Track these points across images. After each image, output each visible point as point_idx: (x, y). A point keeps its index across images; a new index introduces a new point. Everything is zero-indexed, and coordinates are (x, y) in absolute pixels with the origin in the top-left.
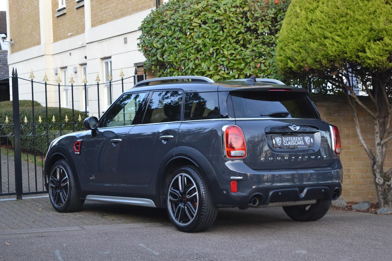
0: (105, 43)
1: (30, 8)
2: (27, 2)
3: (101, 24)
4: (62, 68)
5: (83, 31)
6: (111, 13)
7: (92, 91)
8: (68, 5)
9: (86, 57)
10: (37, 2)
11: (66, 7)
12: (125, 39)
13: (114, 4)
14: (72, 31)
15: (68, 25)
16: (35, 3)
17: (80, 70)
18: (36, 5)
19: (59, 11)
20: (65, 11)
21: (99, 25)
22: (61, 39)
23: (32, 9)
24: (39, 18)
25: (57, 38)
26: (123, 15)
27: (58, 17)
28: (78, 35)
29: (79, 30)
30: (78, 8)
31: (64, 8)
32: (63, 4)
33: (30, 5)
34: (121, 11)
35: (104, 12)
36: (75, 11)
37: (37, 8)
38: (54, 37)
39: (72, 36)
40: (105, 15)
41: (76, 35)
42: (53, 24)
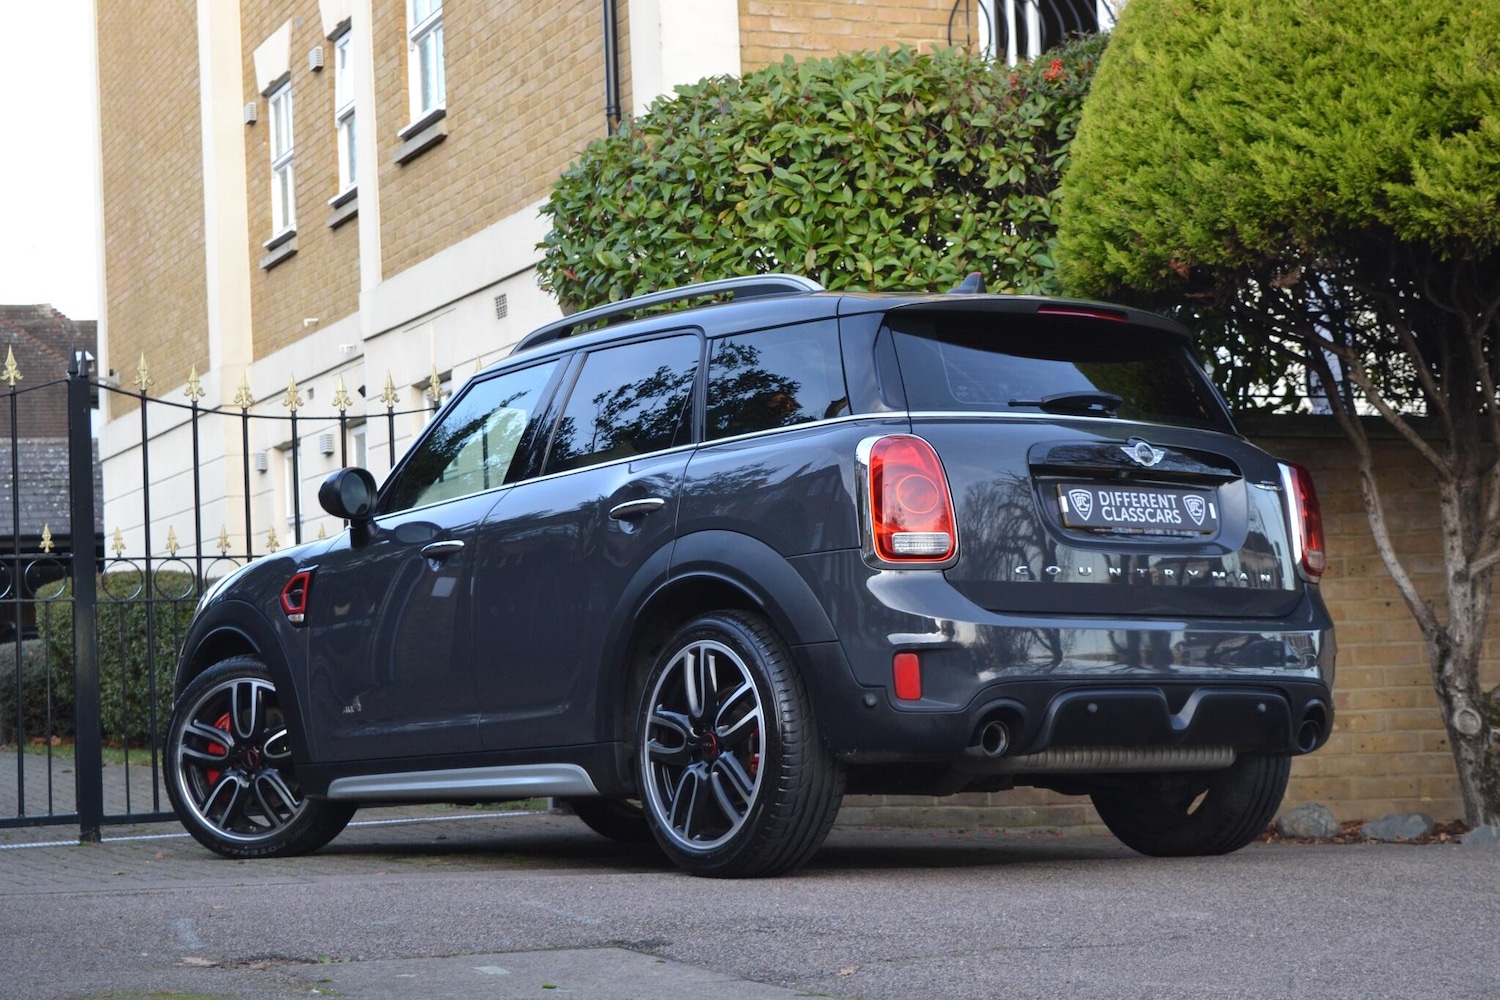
0: (429, 328)
1: (174, 251)
2: (165, 232)
3: (416, 262)
4: (284, 448)
5: (352, 303)
6: (451, 216)
8: (303, 221)
9: (362, 391)
10: (197, 224)
11: (299, 228)
12: (501, 300)
13: (461, 184)
14: (318, 311)
15: (304, 293)
16: (191, 229)
18: (196, 235)
19: (272, 247)
20: (293, 245)
21: (410, 265)
22: (278, 345)
23: (183, 253)
24: (205, 279)
25: (265, 344)
26: (490, 218)
27: (270, 268)
28: (337, 320)
29: (342, 304)
30: (336, 227)
31: (291, 235)
32: (286, 223)
33: (175, 242)
34: (485, 202)
35: (425, 217)
36: (328, 238)
37: (198, 248)
38: (254, 343)
39: (316, 326)
40: (428, 229)
41: (330, 323)
42: (252, 297)
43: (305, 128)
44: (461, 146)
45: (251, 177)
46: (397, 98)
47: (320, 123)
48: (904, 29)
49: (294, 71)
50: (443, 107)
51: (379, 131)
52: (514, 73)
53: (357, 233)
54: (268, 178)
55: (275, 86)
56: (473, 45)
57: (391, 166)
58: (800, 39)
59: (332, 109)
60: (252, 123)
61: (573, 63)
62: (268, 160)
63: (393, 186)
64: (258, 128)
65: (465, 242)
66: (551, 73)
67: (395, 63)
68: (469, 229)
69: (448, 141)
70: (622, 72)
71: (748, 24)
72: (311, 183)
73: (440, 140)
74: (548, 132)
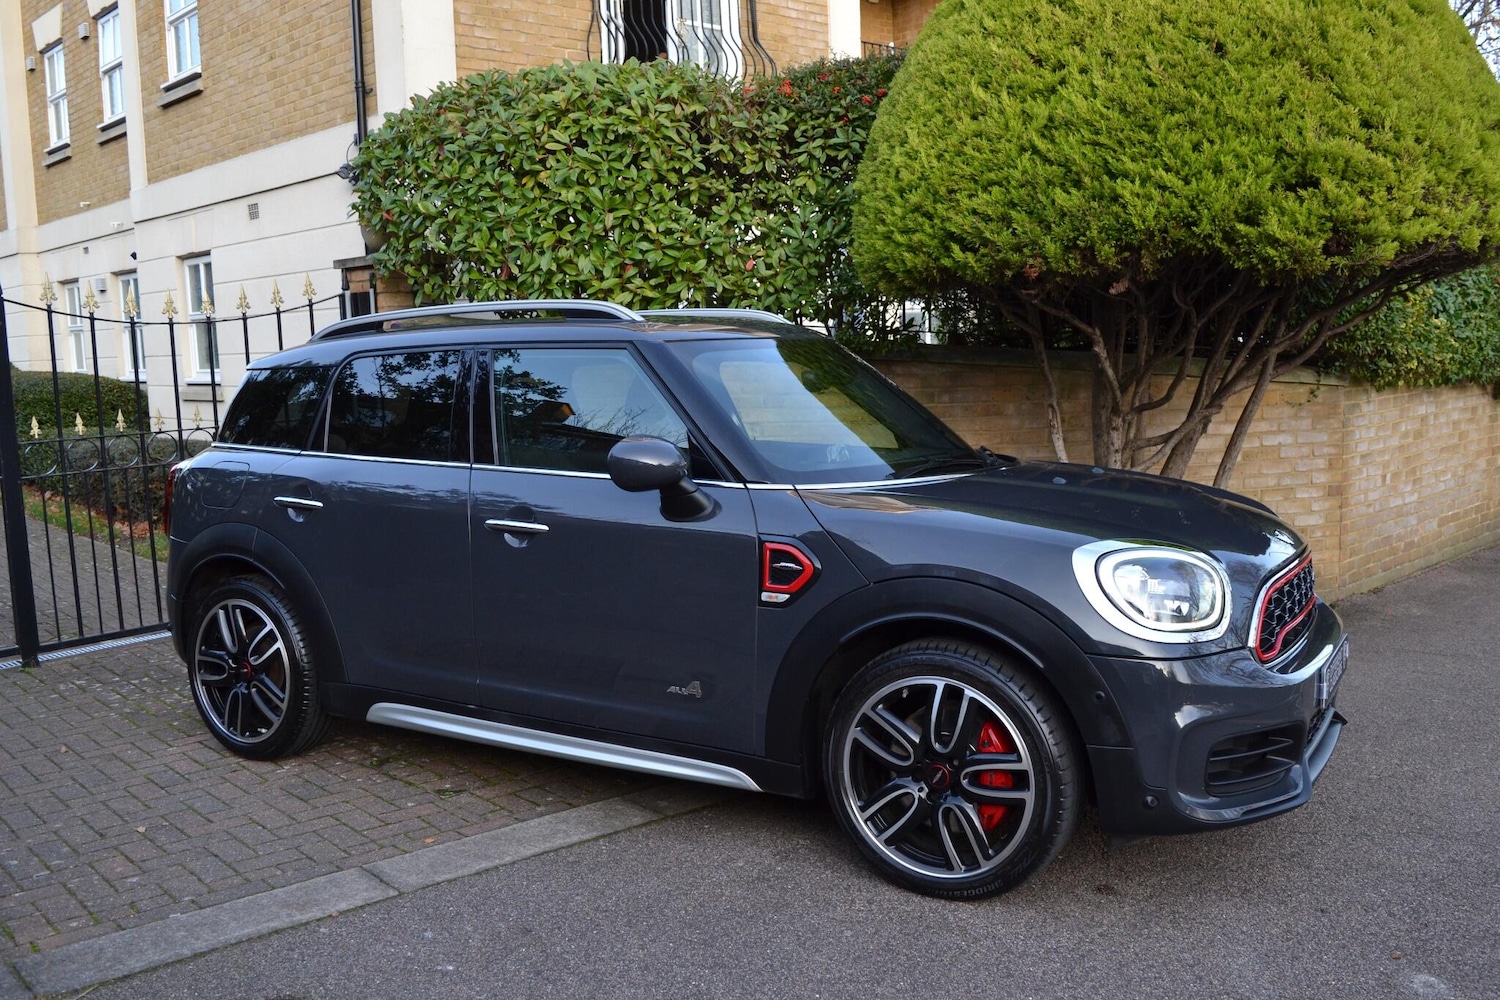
0: (190, 220)
3: (177, 175)
4: (63, 283)
5: (124, 193)
6: (207, 146)
7: (154, 340)
8: (74, 138)
9: (134, 256)
11: (73, 142)
12: (254, 208)
13: (215, 125)
14: (90, 197)
15: (77, 184)
17: (116, 288)
19: (51, 153)
20: (68, 152)
21: (172, 176)
22: (58, 216)
25: (46, 215)
26: (242, 150)
27: (49, 166)
28: (106, 204)
29: (109, 195)
30: (102, 144)
31: (66, 146)
32: (59, 137)
34: (236, 138)
35: (185, 144)
36: (97, 150)
38: (39, 213)
39: (88, 207)
40: (187, 153)
41: (100, 206)
42: (36, 183)
43: (73, 76)
44: (214, 99)
45: (31, 105)
46: (158, 62)
47: (88, 74)
48: (558, 41)
49: (65, 38)
50: (199, 71)
51: (143, 83)
52: (263, 51)
53: (126, 146)
54: (45, 107)
55: (50, 47)
56: (225, 30)
57: (154, 108)
58: (493, 43)
59: (97, 65)
60: (32, 70)
61: (318, 48)
62: (45, 95)
63: (157, 121)
64: (37, 74)
65: (220, 165)
66: (297, 53)
67: (156, 38)
68: (223, 156)
69: (203, 94)
70: (367, 57)
71: (460, 30)
72: (80, 113)
73: (198, 93)
74: (294, 95)
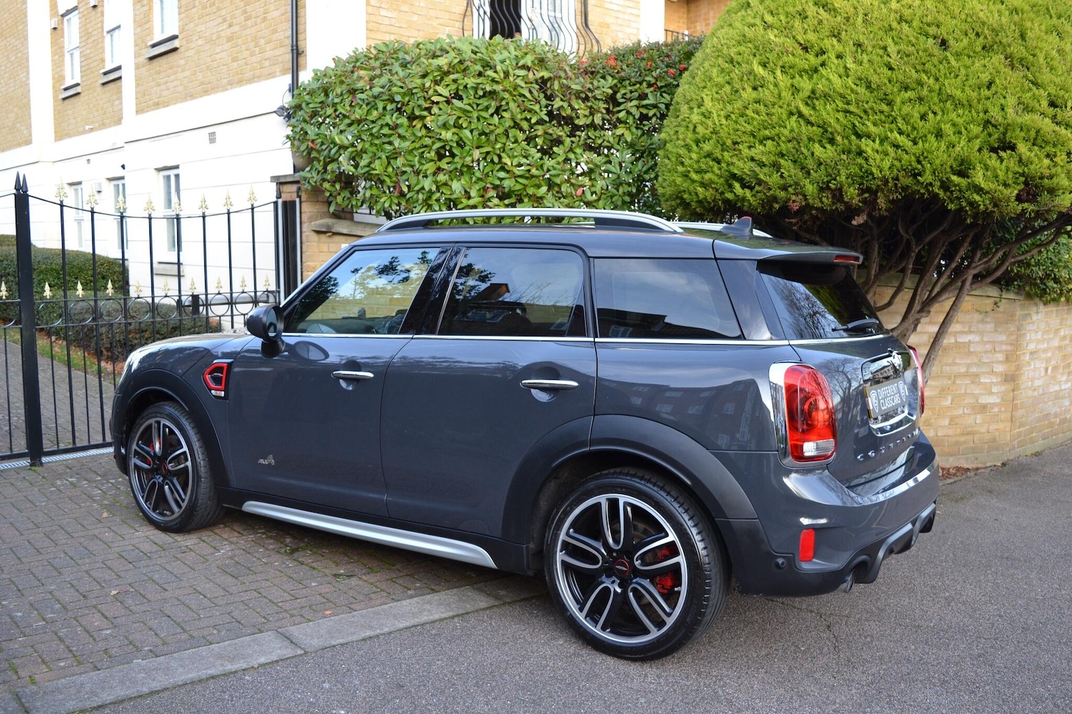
1: (11, 85)
2: (7, 75)
3: (157, 109)
4: (71, 184)
5: (118, 121)
6: (180, 89)
7: (136, 230)
8: (84, 79)
9: (123, 167)
10: (25, 74)
11: (82, 82)
12: (212, 135)
13: (187, 73)
14: (93, 123)
15: (84, 113)
16: (21, 76)
17: (109, 189)
18: (24, 79)
19: (66, 89)
20: (78, 89)
21: (153, 109)
22: (69, 136)
23: (17, 87)
24: (29, 101)
25: (61, 134)
26: (206, 92)
27: (64, 99)
28: (104, 128)
29: (107, 121)
30: (104, 84)
31: (77, 85)
32: (72, 78)
33: (12, 81)
34: (202, 83)
35: (163, 87)
36: (99, 89)
37: (26, 85)
38: (55, 132)
39: (92, 130)
40: (165, 93)
41: (100, 129)
42: (54, 111)
43: (86, 34)
44: (187, 54)
45: (54, 54)
46: (147, 26)
47: (95, 33)
48: (441, 21)
49: (80, 6)
50: (177, 34)
51: (135, 41)
52: (225, 20)
53: (121, 86)
54: (63, 55)
55: (69, 12)
56: (197, 4)
57: (143, 59)
58: (394, 21)
59: (102, 27)
60: (55, 29)
61: (265, 19)
62: (63, 47)
63: (144, 69)
64: (58, 31)
65: (189, 102)
66: (249, 23)
67: (146, 8)
68: (192, 97)
69: (179, 51)
70: (301, 28)
71: (370, 10)
72: (89, 61)
73: (175, 50)
74: (246, 54)
